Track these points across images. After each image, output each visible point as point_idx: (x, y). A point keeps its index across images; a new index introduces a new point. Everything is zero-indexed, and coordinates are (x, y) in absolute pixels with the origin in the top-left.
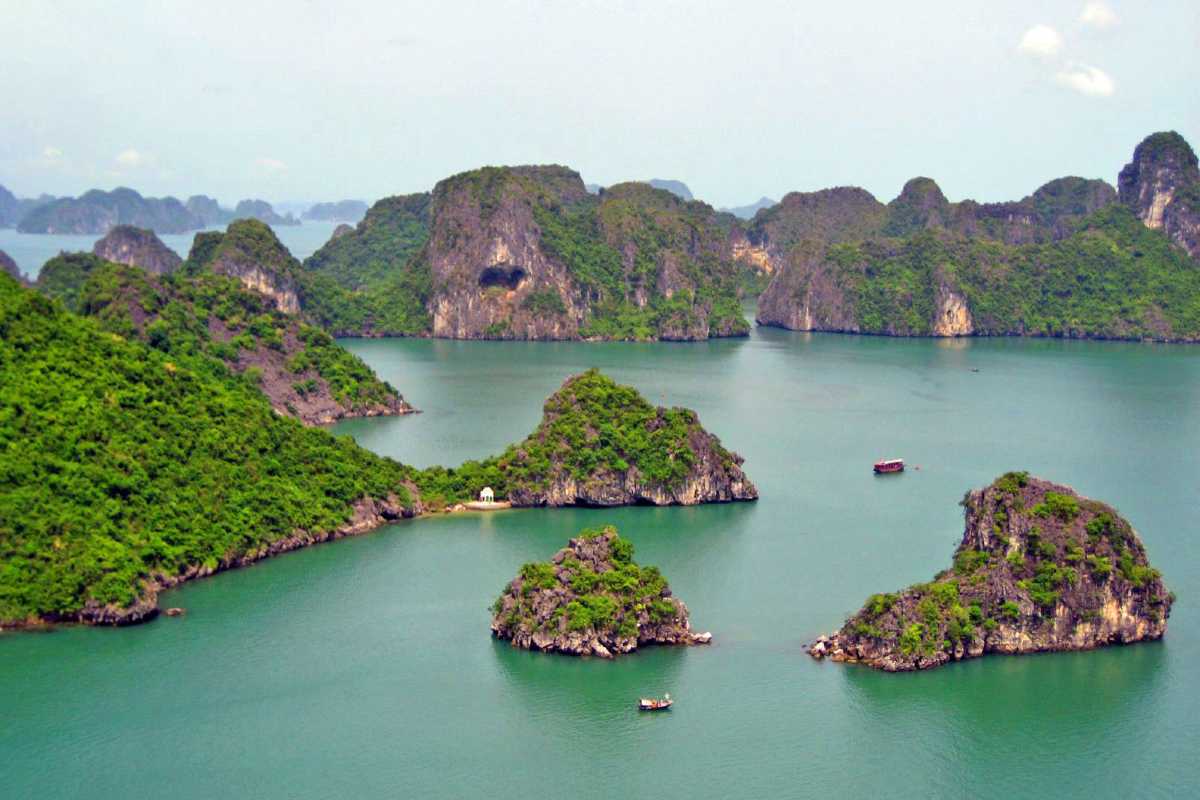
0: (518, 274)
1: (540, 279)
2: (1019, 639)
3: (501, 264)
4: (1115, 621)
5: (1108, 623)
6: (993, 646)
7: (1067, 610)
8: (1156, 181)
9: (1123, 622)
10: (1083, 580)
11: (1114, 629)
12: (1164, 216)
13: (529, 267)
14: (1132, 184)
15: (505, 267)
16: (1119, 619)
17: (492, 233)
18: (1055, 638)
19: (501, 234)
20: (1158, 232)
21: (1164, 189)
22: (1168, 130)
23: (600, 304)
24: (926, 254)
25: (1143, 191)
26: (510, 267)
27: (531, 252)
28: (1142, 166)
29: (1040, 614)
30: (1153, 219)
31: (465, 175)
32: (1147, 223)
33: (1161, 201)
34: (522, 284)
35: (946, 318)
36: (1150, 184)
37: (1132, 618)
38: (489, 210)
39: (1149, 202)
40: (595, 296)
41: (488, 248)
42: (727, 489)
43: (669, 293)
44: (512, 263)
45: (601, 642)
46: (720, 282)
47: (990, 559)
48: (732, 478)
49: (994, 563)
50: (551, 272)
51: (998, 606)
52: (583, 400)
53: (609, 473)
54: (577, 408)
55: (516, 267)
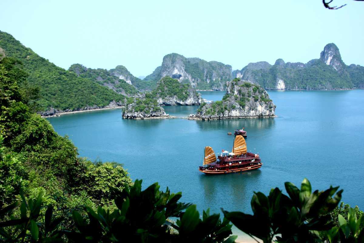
0: (180, 76)
1: (185, 77)
2: (237, 113)
3: (176, 74)
4: (261, 111)
5: (259, 111)
6: (231, 115)
7: (248, 107)
8: (329, 54)
9: (263, 111)
10: (252, 101)
11: (261, 113)
12: (331, 62)
13: (182, 74)
14: (323, 55)
15: (177, 75)
16: (262, 110)
17: (174, 67)
18: (245, 113)
19: (176, 67)
20: (329, 66)
21: (331, 56)
22: (331, 43)
23: (198, 82)
24: (275, 71)
25: (326, 57)
26: (178, 74)
27: (183, 71)
28: (326, 51)
29: (241, 108)
30: (328, 63)
31: (168, 55)
32: (327, 64)
33: (330, 59)
34: (181, 78)
35: (279, 85)
36: (327, 55)
37: (265, 110)
38: (173, 62)
39: (327, 59)
40: (197, 80)
41: (173, 70)
42: (198, 101)
43: (214, 80)
44: (178, 73)
45: (142, 115)
46: (227, 78)
47: (230, 96)
48: (199, 99)
49: (231, 97)
50: (187, 75)
51: (231, 106)
52: (164, 81)
53: (170, 97)
54: (163, 83)
55: (179, 74)
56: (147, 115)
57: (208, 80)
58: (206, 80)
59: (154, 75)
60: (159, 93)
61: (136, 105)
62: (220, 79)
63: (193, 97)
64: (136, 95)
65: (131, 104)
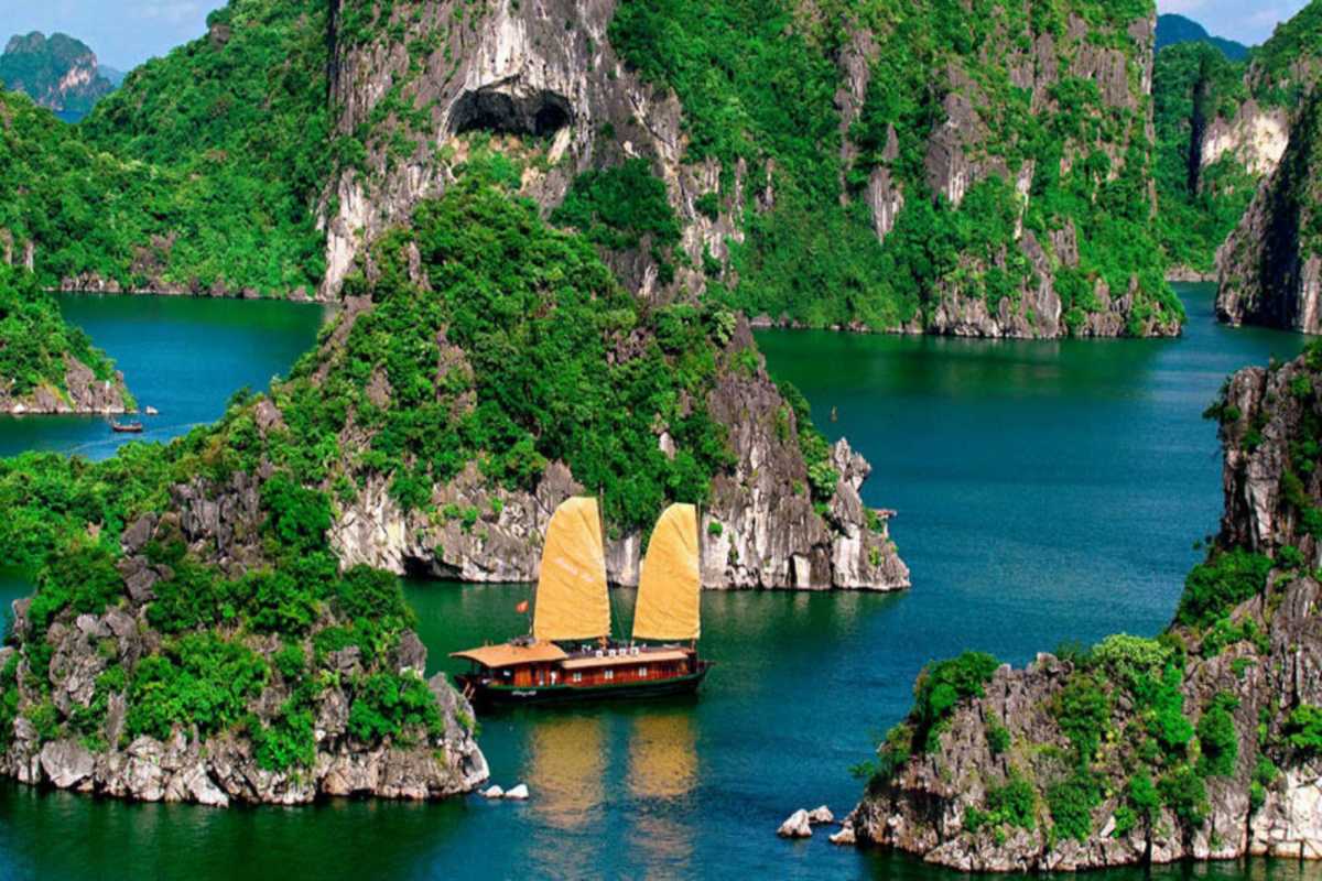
0: (553, 112)
3: (507, 82)
13: (581, 94)
15: (517, 92)
26: (530, 91)
34: (562, 143)
41: (472, 32)
42: (821, 554)
43: (955, 192)
44: (536, 80)
45: (213, 777)
46: (1102, 168)
47: (1274, 578)
48: (837, 526)
49: (1280, 589)
50: (640, 114)
51: (1282, 719)
52: (437, 257)
53: (491, 481)
54: (420, 282)
55: (547, 94)
56: (281, 788)
57: (878, 187)
58: (856, 189)
59: (225, 56)
60: (362, 422)
61: (152, 636)
62: (1024, 185)
63: (774, 497)
64: (52, 389)
65: (86, 622)
